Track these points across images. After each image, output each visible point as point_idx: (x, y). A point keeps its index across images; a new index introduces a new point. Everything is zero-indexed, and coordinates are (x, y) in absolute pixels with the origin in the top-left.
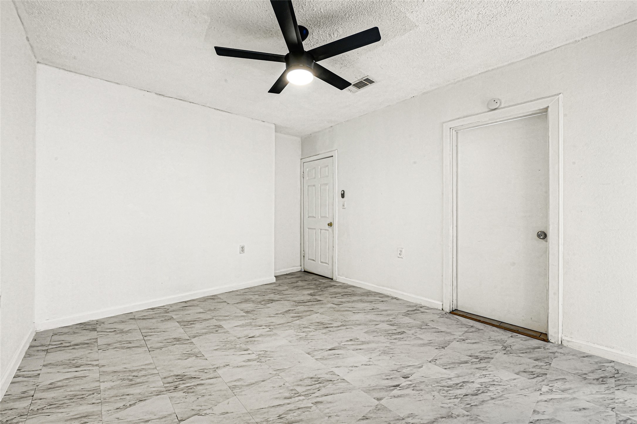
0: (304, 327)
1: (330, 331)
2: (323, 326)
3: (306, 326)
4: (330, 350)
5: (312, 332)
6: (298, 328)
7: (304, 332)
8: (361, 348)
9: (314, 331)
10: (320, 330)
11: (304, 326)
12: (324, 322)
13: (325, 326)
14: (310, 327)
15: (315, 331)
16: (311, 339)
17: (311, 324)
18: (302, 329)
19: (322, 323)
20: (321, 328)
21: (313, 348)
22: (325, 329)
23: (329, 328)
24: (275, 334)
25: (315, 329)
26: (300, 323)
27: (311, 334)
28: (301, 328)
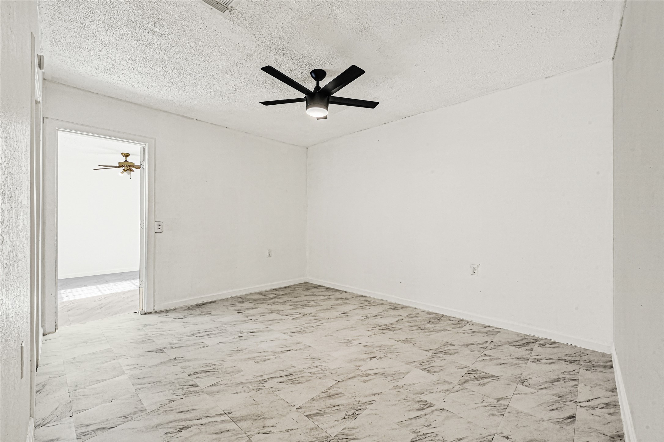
0: (317, 374)
1: (284, 371)
2: (293, 377)
3: (315, 376)
4: (290, 350)
5: (307, 368)
6: (325, 372)
7: (317, 367)
8: (260, 353)
9: (305, 368)
10: (298, 370)
11: (319, 375)
12: (289, 385)
13: (289, 377)
14: (310, 375)
15: (303, 370)
16: (308, 359)
17: (309, 380)
18: (320, 370)
19: (293, 382)
20: (296, 373)
21: (305, 351)
22: (290, 372)
23: (285, 374)
24: (350, 361)
25: (303, 372)
26: (324, 381)
27: (308, 365)
28: (321, 372)
